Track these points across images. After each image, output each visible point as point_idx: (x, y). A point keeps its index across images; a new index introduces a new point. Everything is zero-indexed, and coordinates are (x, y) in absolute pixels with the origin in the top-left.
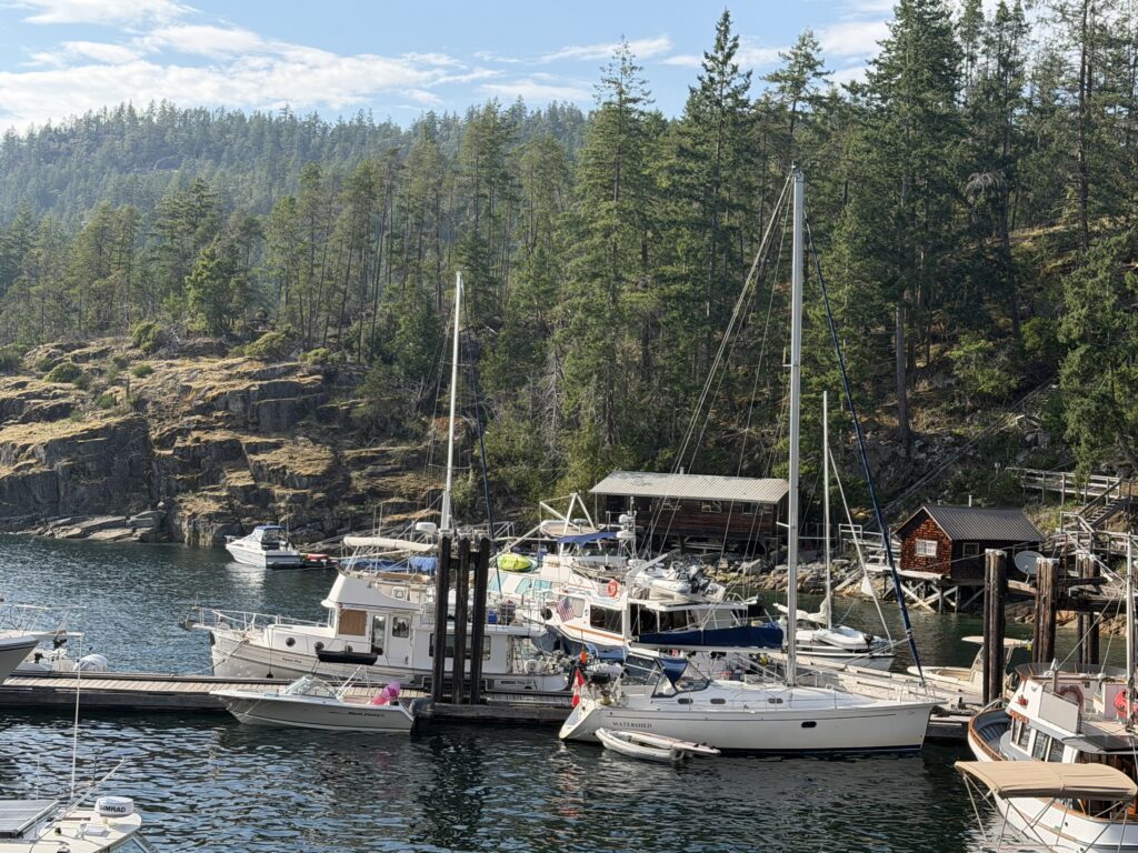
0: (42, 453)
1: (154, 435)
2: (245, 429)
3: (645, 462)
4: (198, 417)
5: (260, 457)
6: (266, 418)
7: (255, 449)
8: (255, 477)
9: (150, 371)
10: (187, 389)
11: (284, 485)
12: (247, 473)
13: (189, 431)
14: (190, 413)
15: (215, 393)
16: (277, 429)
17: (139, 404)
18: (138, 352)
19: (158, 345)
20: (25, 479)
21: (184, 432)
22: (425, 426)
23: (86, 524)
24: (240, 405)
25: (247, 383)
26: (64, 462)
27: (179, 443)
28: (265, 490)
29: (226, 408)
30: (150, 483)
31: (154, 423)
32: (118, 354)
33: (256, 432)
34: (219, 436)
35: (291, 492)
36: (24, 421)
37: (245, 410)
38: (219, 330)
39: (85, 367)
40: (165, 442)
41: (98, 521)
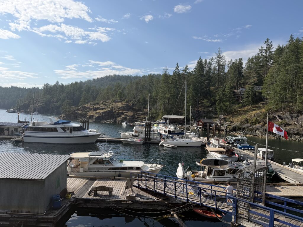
0: (102, 113)
2: (124, 110)
3: (168, 114)
4: (119, 109)
7: (125, 113)
9: (113, 104)
10: (117, 106)
11: (128, 117)
12: (124, 115)
15: (120, 106)
16: (127, 110)
17: (112, 108)
18: (112, 102)
19: (114, 101)
20: (100, 116)
21: (117, 111)
22: (144, 110)
25: (124, 105)
26: (104, 114)
28: (126, 117)
29: (122, 108)
30: (113, 116)
31: (114, 110)
32: (110, 102)
33: (125, 111)
34: (121, 111)
36: (100, 110)
37: (124, 108)
38: (121, 99)
39: (106, 104)
40: (115, 112)
41: (107, 121)
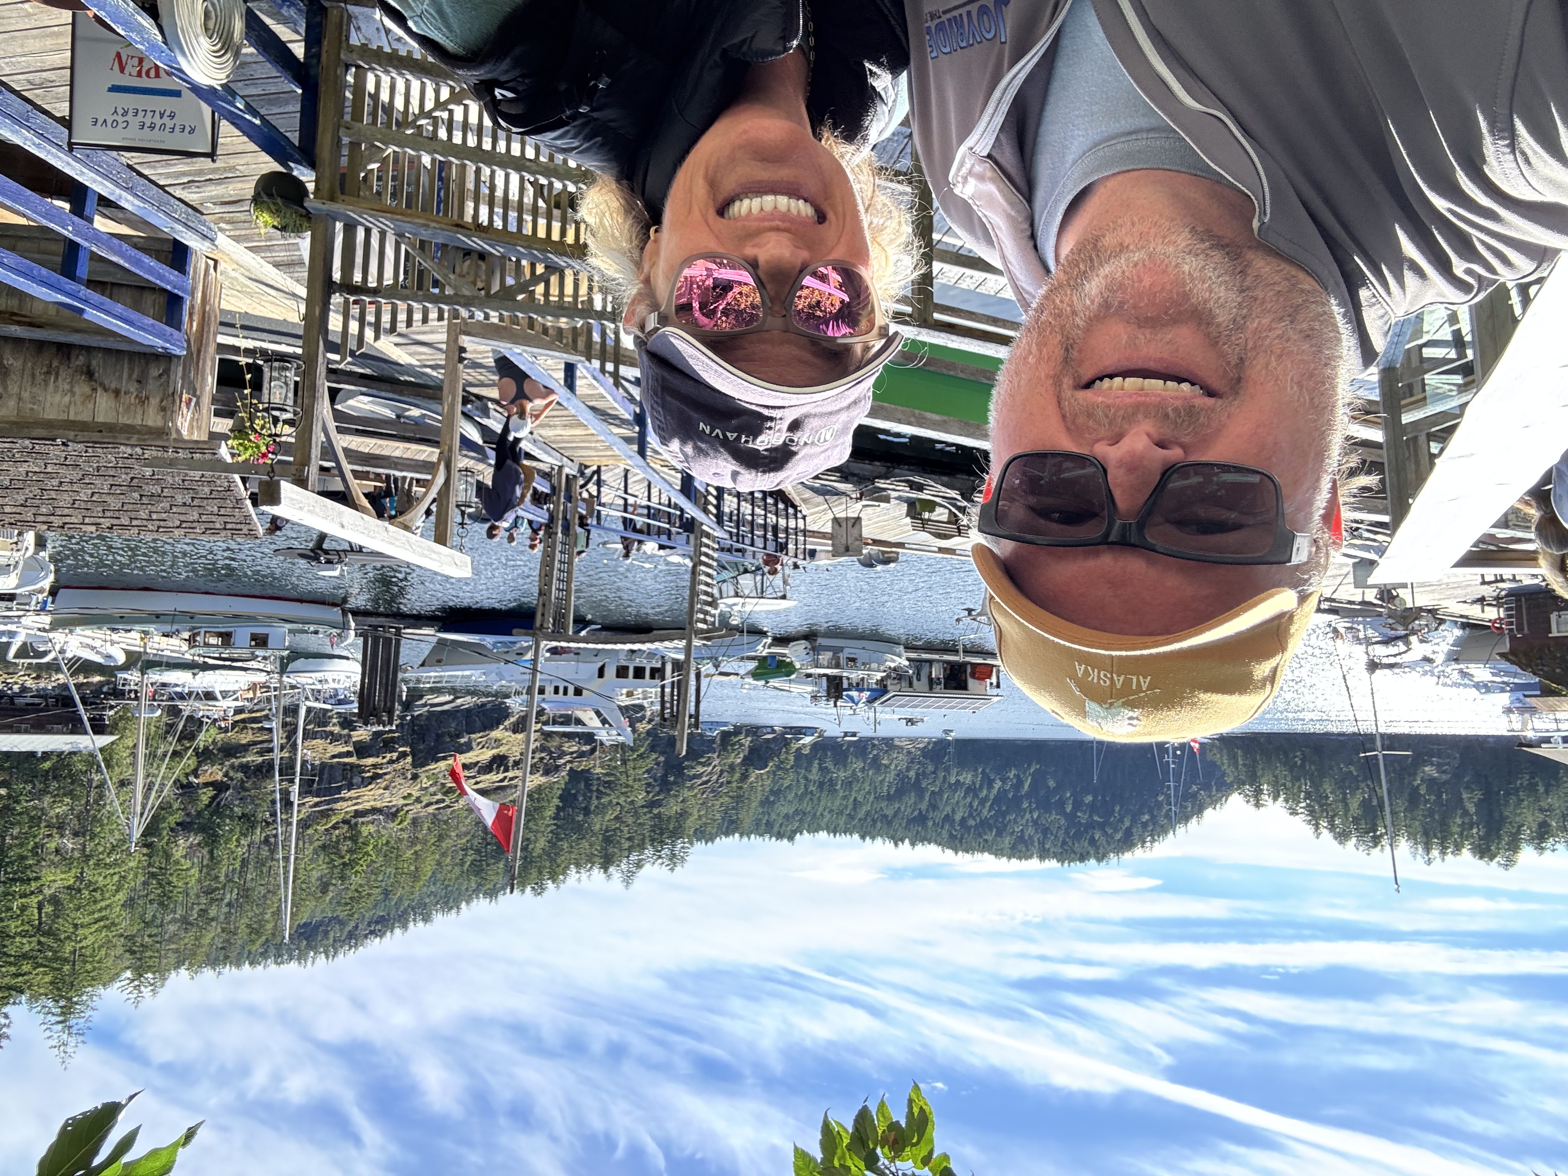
1: (409, 759)
4: (381, 772)
5: (345, 749)
6: (338, 774)
8: (350, 736)
10: (386, 788)
12: (354, 739)
13: (388, 763)
14: (385, 774)
15: (370, 787)
18: (406, 809)
20: (484, 731)
23: (453, 705)
24: (355, 781)
25: (348, 795)
27: (395, 755)
28: (344, 728)
29: (363, 778)
30: (413, 730)
35: (328, 729)
36: (478, 762)
37: (352, 778)
